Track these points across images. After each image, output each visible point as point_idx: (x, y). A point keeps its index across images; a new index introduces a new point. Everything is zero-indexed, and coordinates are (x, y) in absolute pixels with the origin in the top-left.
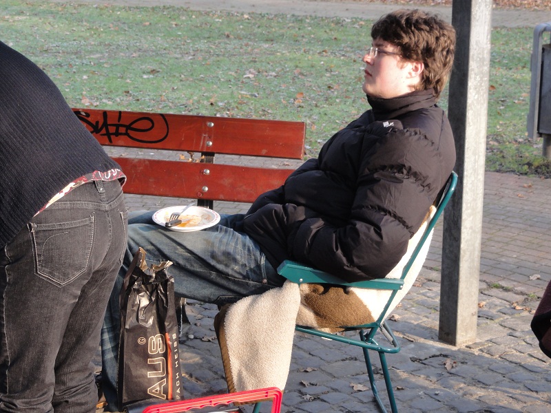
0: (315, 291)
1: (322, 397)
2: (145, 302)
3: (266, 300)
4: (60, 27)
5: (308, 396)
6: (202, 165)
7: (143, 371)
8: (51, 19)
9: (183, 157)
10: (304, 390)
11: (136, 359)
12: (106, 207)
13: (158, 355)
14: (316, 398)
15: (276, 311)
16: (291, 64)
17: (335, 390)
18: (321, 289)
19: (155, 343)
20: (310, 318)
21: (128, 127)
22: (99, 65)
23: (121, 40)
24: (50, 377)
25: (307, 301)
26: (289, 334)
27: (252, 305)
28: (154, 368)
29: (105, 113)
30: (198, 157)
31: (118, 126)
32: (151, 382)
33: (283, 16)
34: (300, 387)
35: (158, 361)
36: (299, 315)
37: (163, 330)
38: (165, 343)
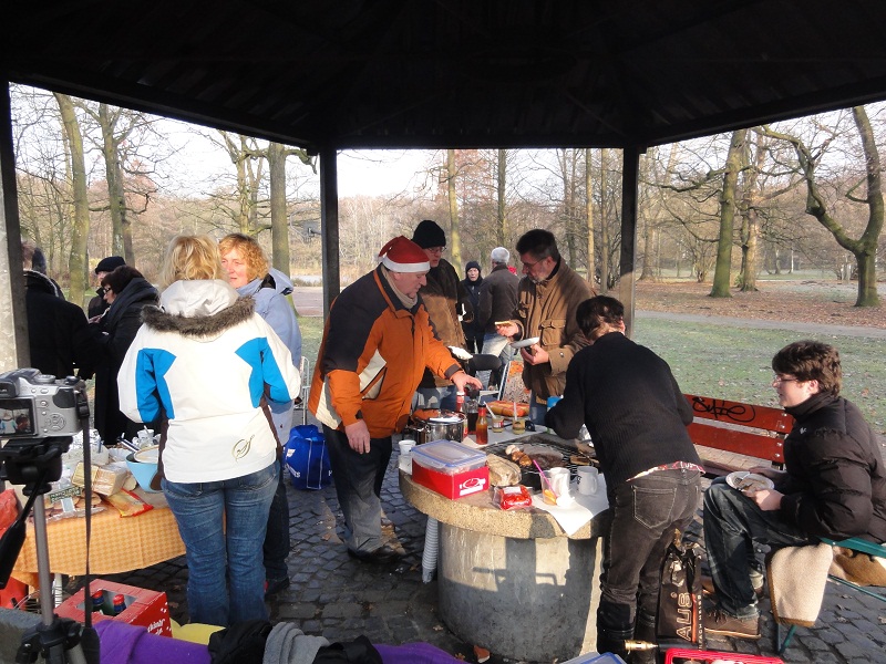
0: (845, 553)
1: (854, 621)
2: (678, 567)
3: (805, 554)
4: (715, 338)
5: (842, 619)
6: (777, 440)
7: (674, 616)
8: (710, 334)
9: (763, 433)
10: (839, 612)
11: (668, 606)
12: (687, 483)
13: (686, 608)
14: (849, 622)
15: (812, 563)
16: (863, 370)
17: (866, 619)
18: (851, 554)
19: (684, 599)
20: (840, 572)
21: (729, 411)
22: (734, 361)
23: (750, 348)
24: (636, 579)
25: (838, 560)
26: (822, 579)
27: (793, 553)
28: (683, 616)
29: (714, 401)
30: (774, 434)
31: (722, 409)
32: (679, 626)
33: (861, 338)
34: (836, 609)
35: (686, 612)
36: (831, 568)
37: (690, 591)
38: (691, 599)
